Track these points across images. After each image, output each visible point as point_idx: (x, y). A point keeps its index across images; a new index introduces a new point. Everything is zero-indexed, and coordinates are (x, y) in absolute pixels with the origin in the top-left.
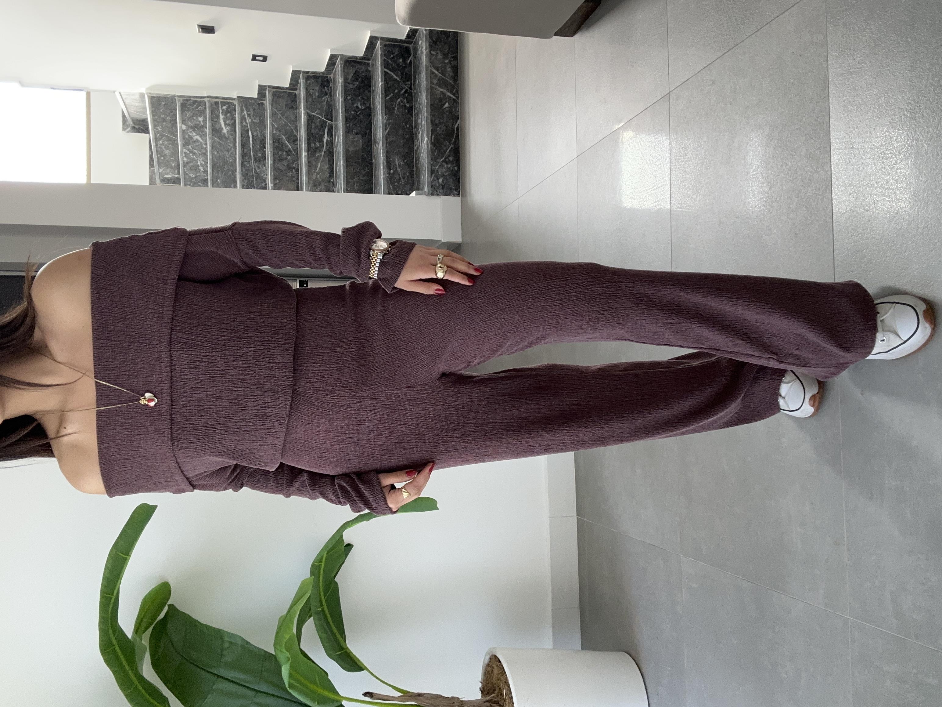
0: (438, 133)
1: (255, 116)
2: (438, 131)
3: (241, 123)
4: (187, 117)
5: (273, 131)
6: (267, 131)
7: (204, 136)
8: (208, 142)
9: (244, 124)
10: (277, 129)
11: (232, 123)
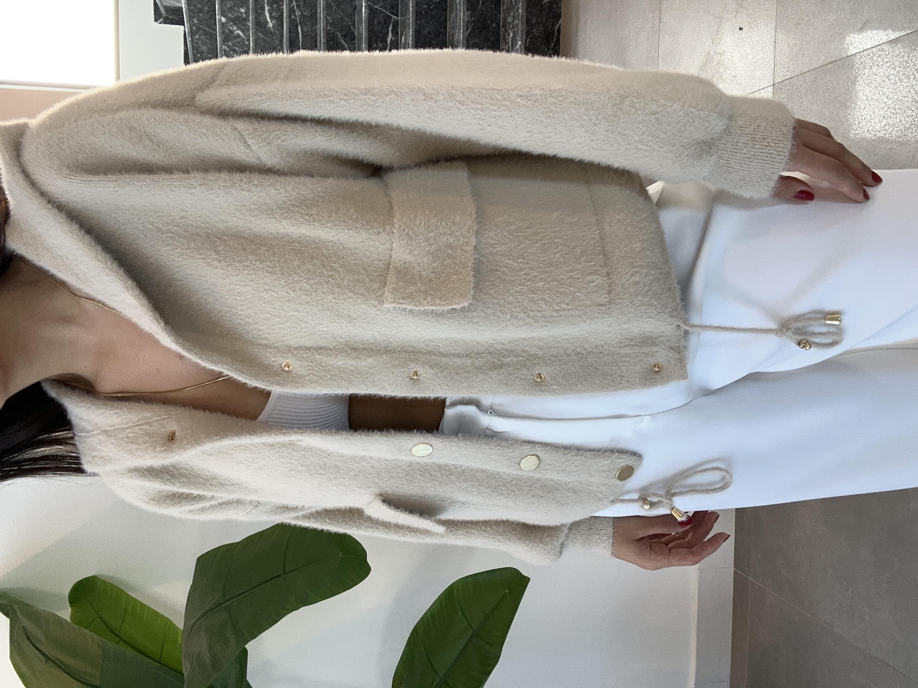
0: (534, 35)
1: (305, 8)
2: (534, 33)
3: (290, 16)
4: (228, 8)
5: (327, 27)
6: (321, 26)
7: (246, 30)
8: (251, 39)
9: (293, 17)
10: (331, 24)
11: (279, 16)
